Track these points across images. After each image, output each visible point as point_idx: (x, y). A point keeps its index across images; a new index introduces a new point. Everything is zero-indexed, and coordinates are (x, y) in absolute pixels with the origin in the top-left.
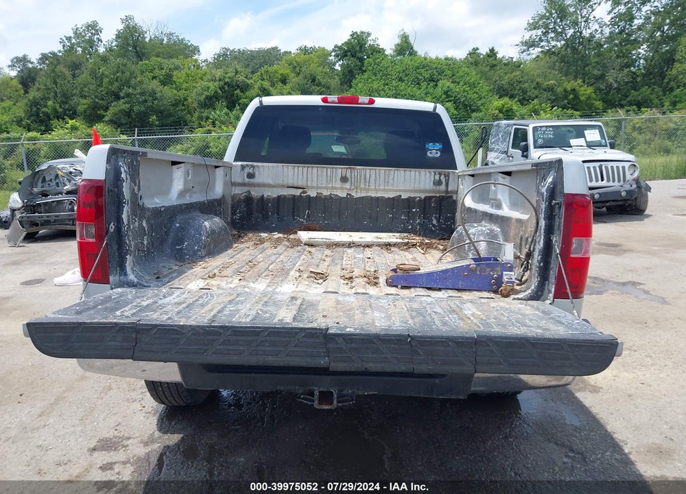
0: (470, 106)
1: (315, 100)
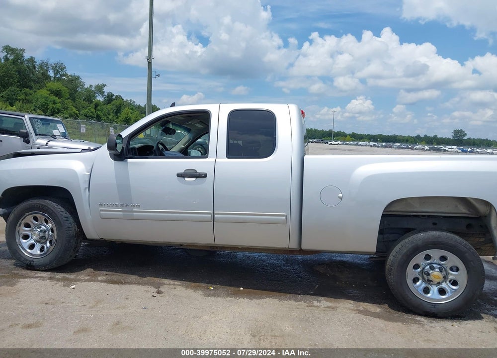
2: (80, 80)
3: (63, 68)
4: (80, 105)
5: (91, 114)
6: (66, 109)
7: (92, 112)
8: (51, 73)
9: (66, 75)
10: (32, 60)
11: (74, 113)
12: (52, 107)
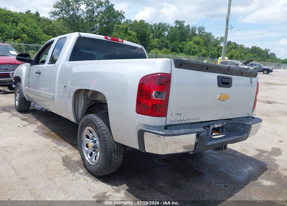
0: (35, 37)
1: (102, 37)
2: (212, 35)
3: (203, 29)
4: (210, 49)
5: (215, 54)
6: (200, 51)
7: (215, 53)
8: (197, 32)
9: (205, 33)
10: (188, 26)
11: (204, 53)
12: (193, 50)
